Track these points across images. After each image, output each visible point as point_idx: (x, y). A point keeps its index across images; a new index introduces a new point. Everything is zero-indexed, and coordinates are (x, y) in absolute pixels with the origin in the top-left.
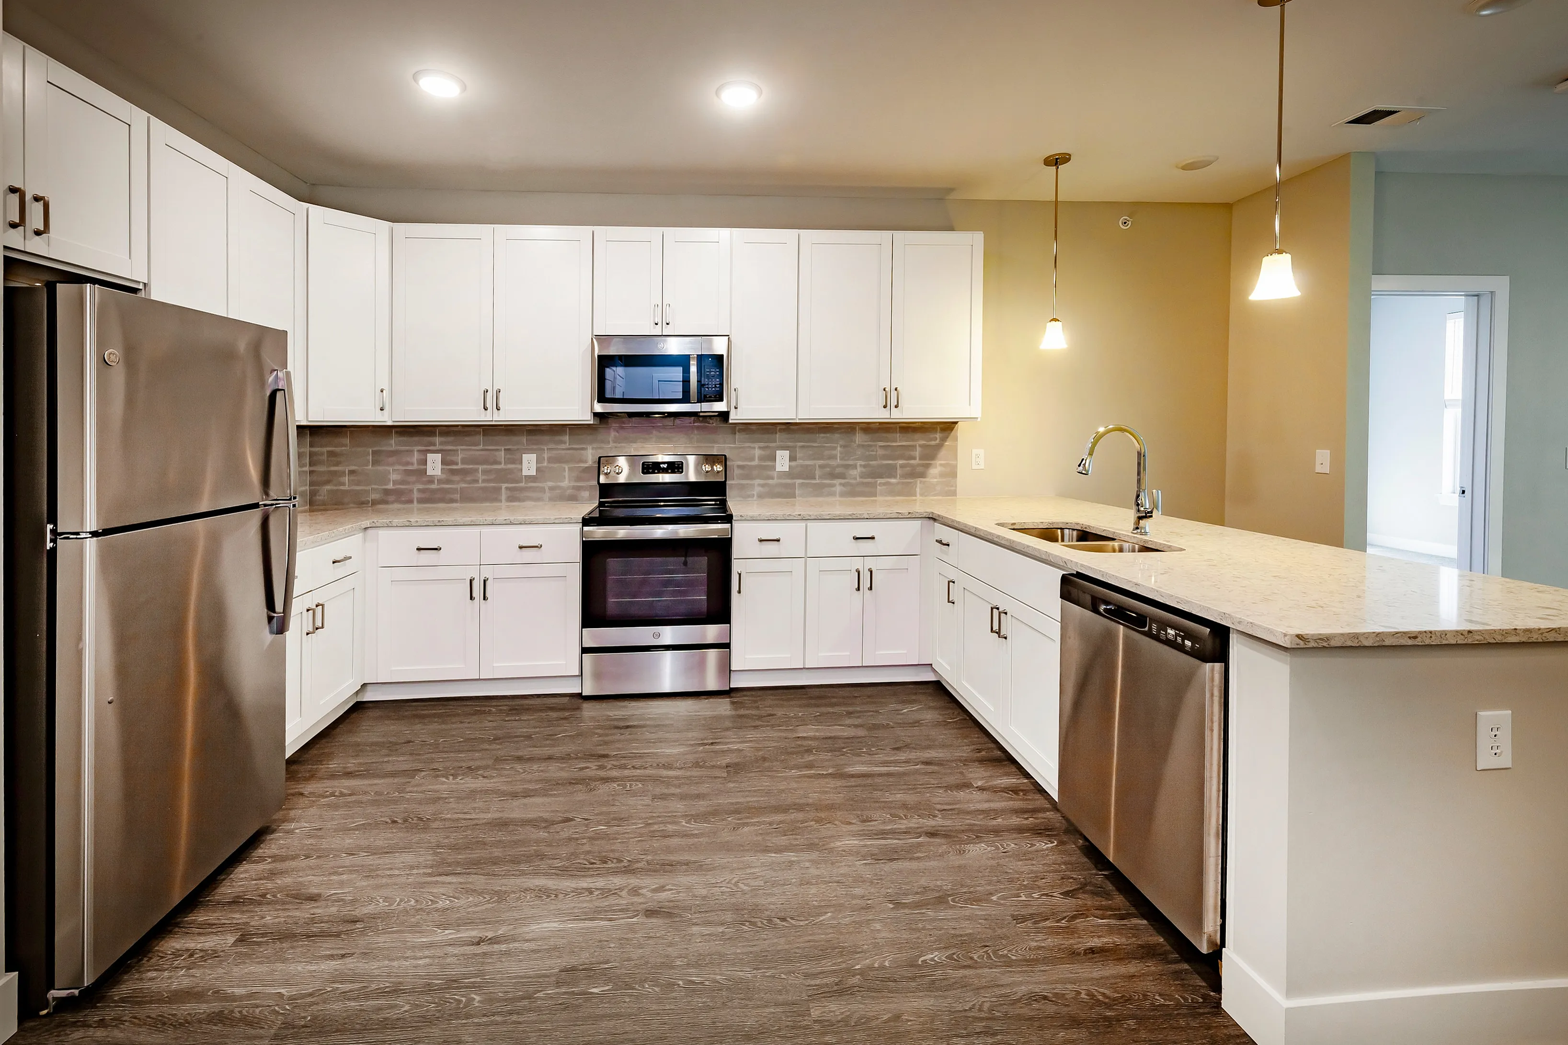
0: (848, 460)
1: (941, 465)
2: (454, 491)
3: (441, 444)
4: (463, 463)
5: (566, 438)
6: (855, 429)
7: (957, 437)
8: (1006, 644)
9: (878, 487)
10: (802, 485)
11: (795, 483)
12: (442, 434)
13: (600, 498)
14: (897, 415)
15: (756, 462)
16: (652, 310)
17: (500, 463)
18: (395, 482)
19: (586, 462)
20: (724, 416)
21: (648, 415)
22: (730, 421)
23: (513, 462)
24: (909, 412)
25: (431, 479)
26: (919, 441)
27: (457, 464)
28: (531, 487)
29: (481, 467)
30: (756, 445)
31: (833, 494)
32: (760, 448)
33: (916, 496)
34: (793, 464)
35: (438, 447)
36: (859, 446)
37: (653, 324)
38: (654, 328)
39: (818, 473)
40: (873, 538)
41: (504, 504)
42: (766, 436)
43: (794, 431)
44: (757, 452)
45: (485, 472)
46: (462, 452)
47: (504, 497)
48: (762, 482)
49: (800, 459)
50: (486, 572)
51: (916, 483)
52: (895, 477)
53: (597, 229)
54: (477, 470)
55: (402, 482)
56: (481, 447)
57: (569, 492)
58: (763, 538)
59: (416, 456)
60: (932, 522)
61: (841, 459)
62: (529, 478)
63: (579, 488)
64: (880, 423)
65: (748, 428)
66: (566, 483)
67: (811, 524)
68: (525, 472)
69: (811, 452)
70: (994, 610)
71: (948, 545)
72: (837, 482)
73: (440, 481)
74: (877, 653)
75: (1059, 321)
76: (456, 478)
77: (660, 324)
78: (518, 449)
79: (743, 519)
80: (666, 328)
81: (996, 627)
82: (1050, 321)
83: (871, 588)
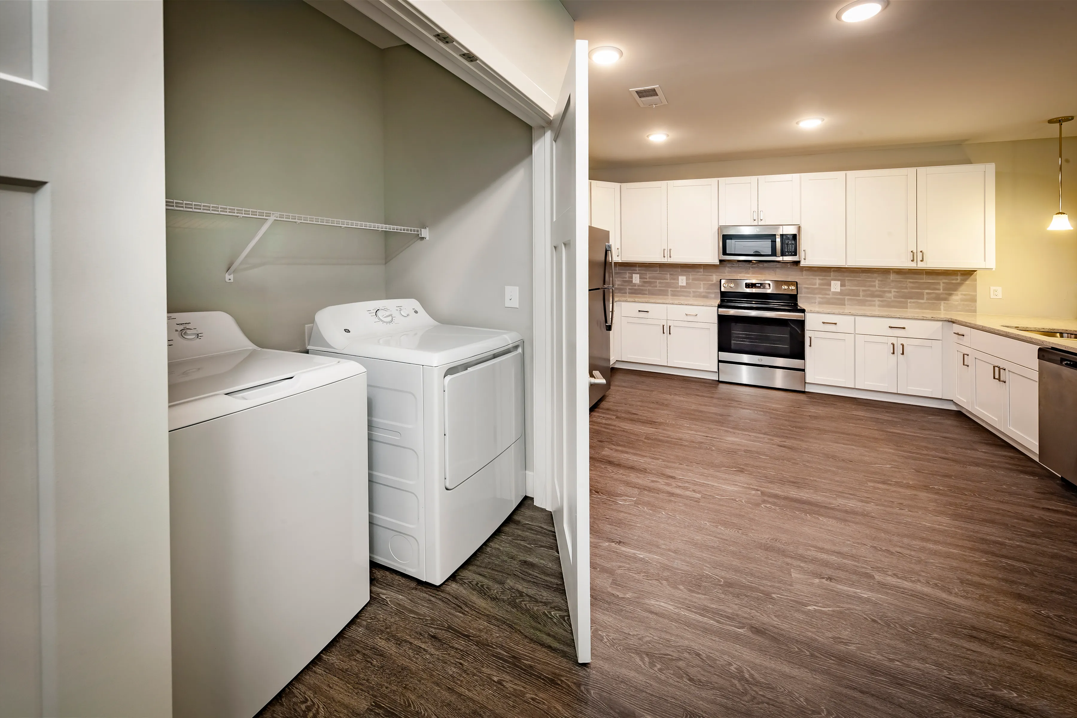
0: (884, 288)
1: (962, 294)
2: (646, 290)
3: (639, 270)
4: (649, 279)
5: (702, 270)
6: (890, 272)
7: (976, 279)
8: (1005, 385)
9: (909, 304)
10: (848, 299)
11: (845, 298)
12: (639, 266)
13: (721, 297)
14: (921, 266)
15: (817, 286)
16: (752, 214)
17: (668, 280)
18: (618, 285)
19: (712, 281)
20: (797, 263)
21: (750, 261)
22: (801, 266)
23: (674, 279)
24: (931, 263)
25: (635, 285)
26: (942, 282)
27: (647, 279)
28: (683, 291)
29: (658, 281)
30: (817, 278)
31: (874, 306)
32: (819, 279)
33: (940, 310)
34: (843, 288)
35: (637, 272)
36: (893, 281)
37: (752, 220)
38: (753, 222)
39: (861, 293)
40: (904, 328)
41: (670, 297)
42: (824, 274)
43: (844, 272)
44: (818, 281)
45: (660, 283)
46: (649, 275)
47: (669, 294)
48: (821, 296)
49: (847, 286)
50: (670, 323)
51: (940, 303)
52: (923, 299)
53: (720, 179)
54: (656, 282)
55: (622, 285)
56: (658, 272)
57: (703, 294)
58: (825, 322)
59: (627, 275)
60: (951, 324)
61: (879, 287)
62: (682, 287)
63: (709, 293)
64: (909, 269)
65: (813, 270)
66: (702, 290)
67: (857, 318)
68: (680, 284)
69: (857, 283)
70: (996, 368)
71: (964, 336)
72: (876, 299)
73: (638, 286)
74: (908, 388)
75: (1064, 214)
76: (646, 285)
77: (757, 220)
78: (676, 274)
79: (811, 312)
80: (760, 222)
81: (997, 376)
82: (1056, 214)
83: (903, 354)
